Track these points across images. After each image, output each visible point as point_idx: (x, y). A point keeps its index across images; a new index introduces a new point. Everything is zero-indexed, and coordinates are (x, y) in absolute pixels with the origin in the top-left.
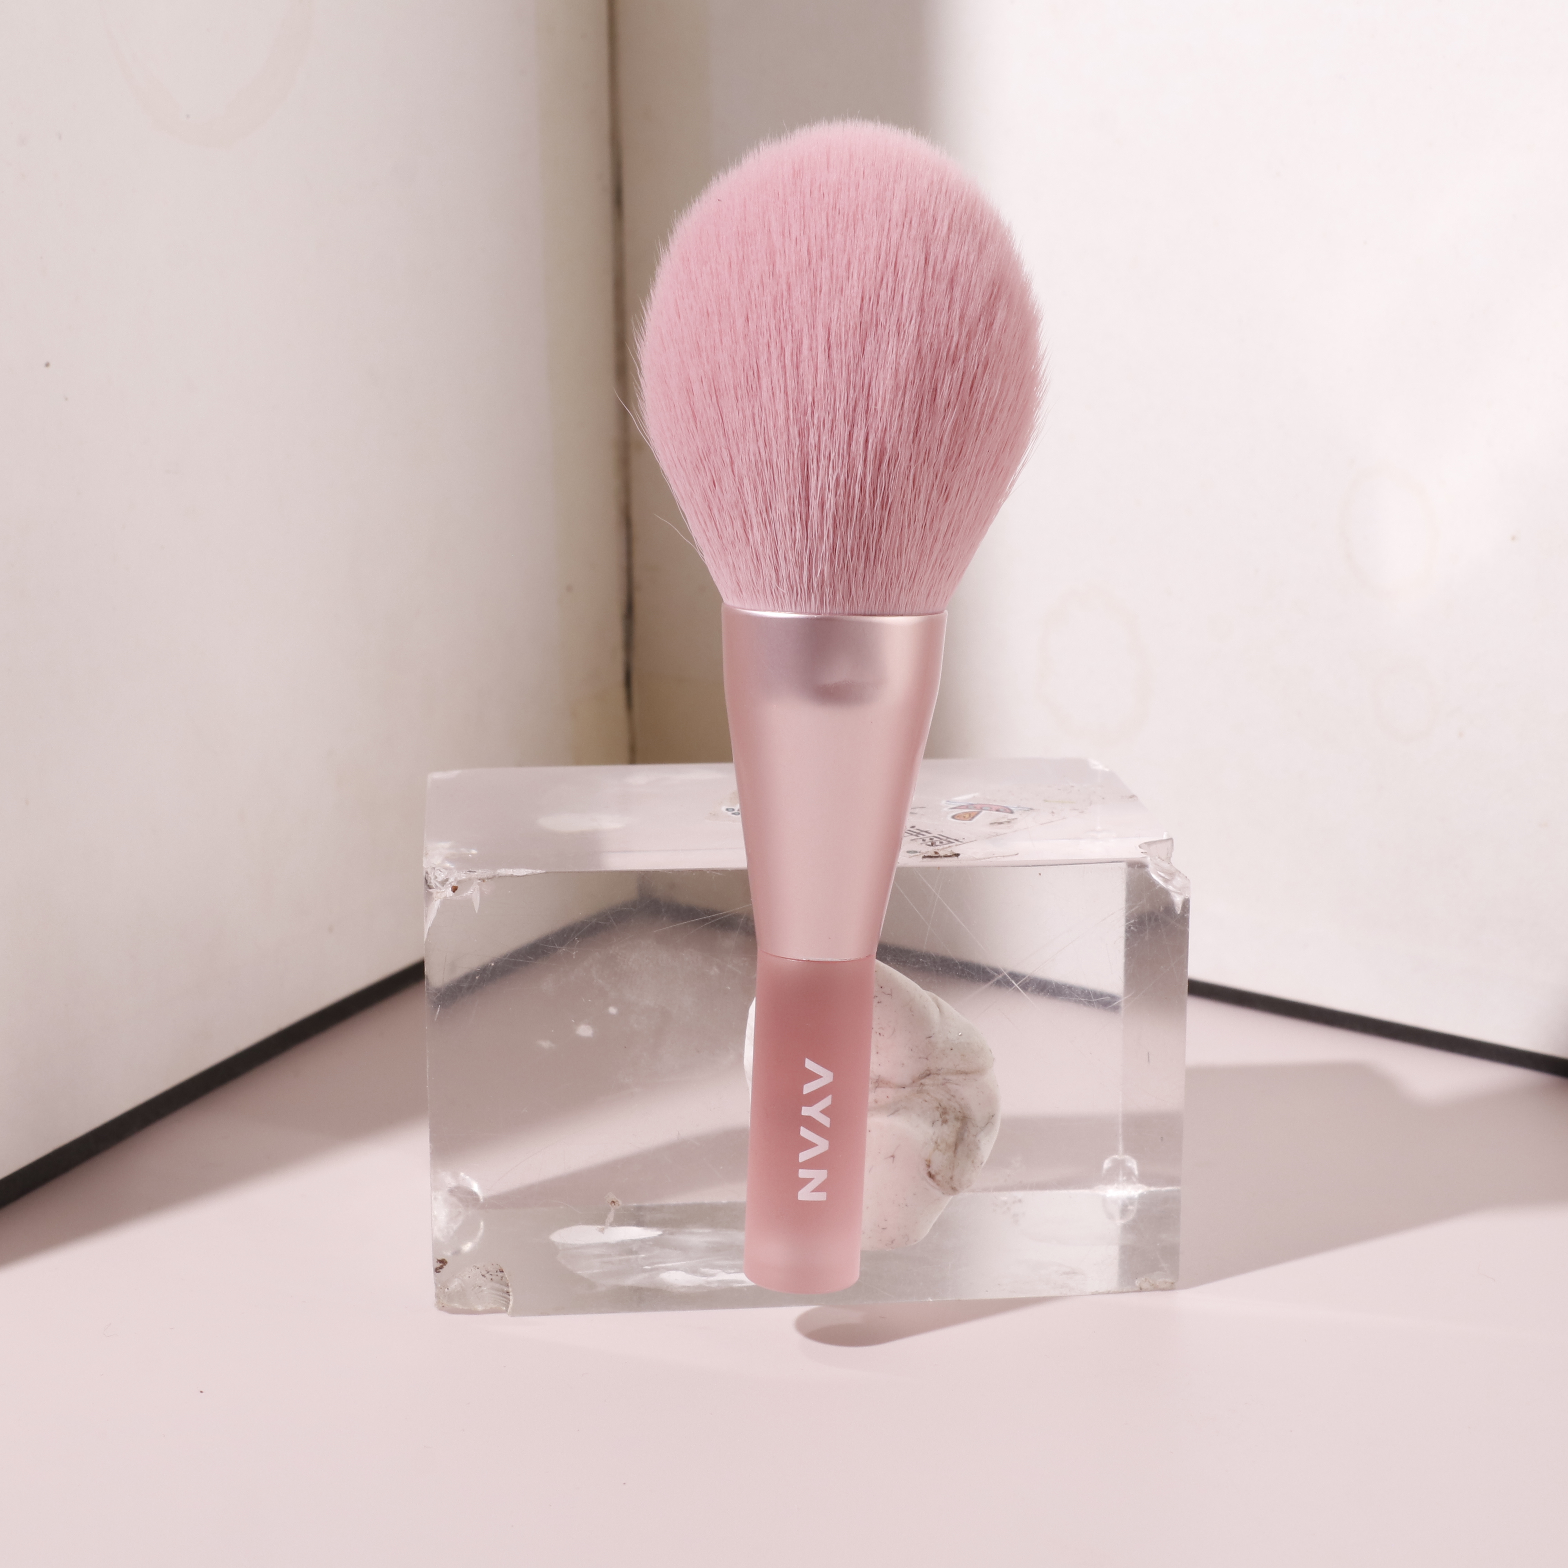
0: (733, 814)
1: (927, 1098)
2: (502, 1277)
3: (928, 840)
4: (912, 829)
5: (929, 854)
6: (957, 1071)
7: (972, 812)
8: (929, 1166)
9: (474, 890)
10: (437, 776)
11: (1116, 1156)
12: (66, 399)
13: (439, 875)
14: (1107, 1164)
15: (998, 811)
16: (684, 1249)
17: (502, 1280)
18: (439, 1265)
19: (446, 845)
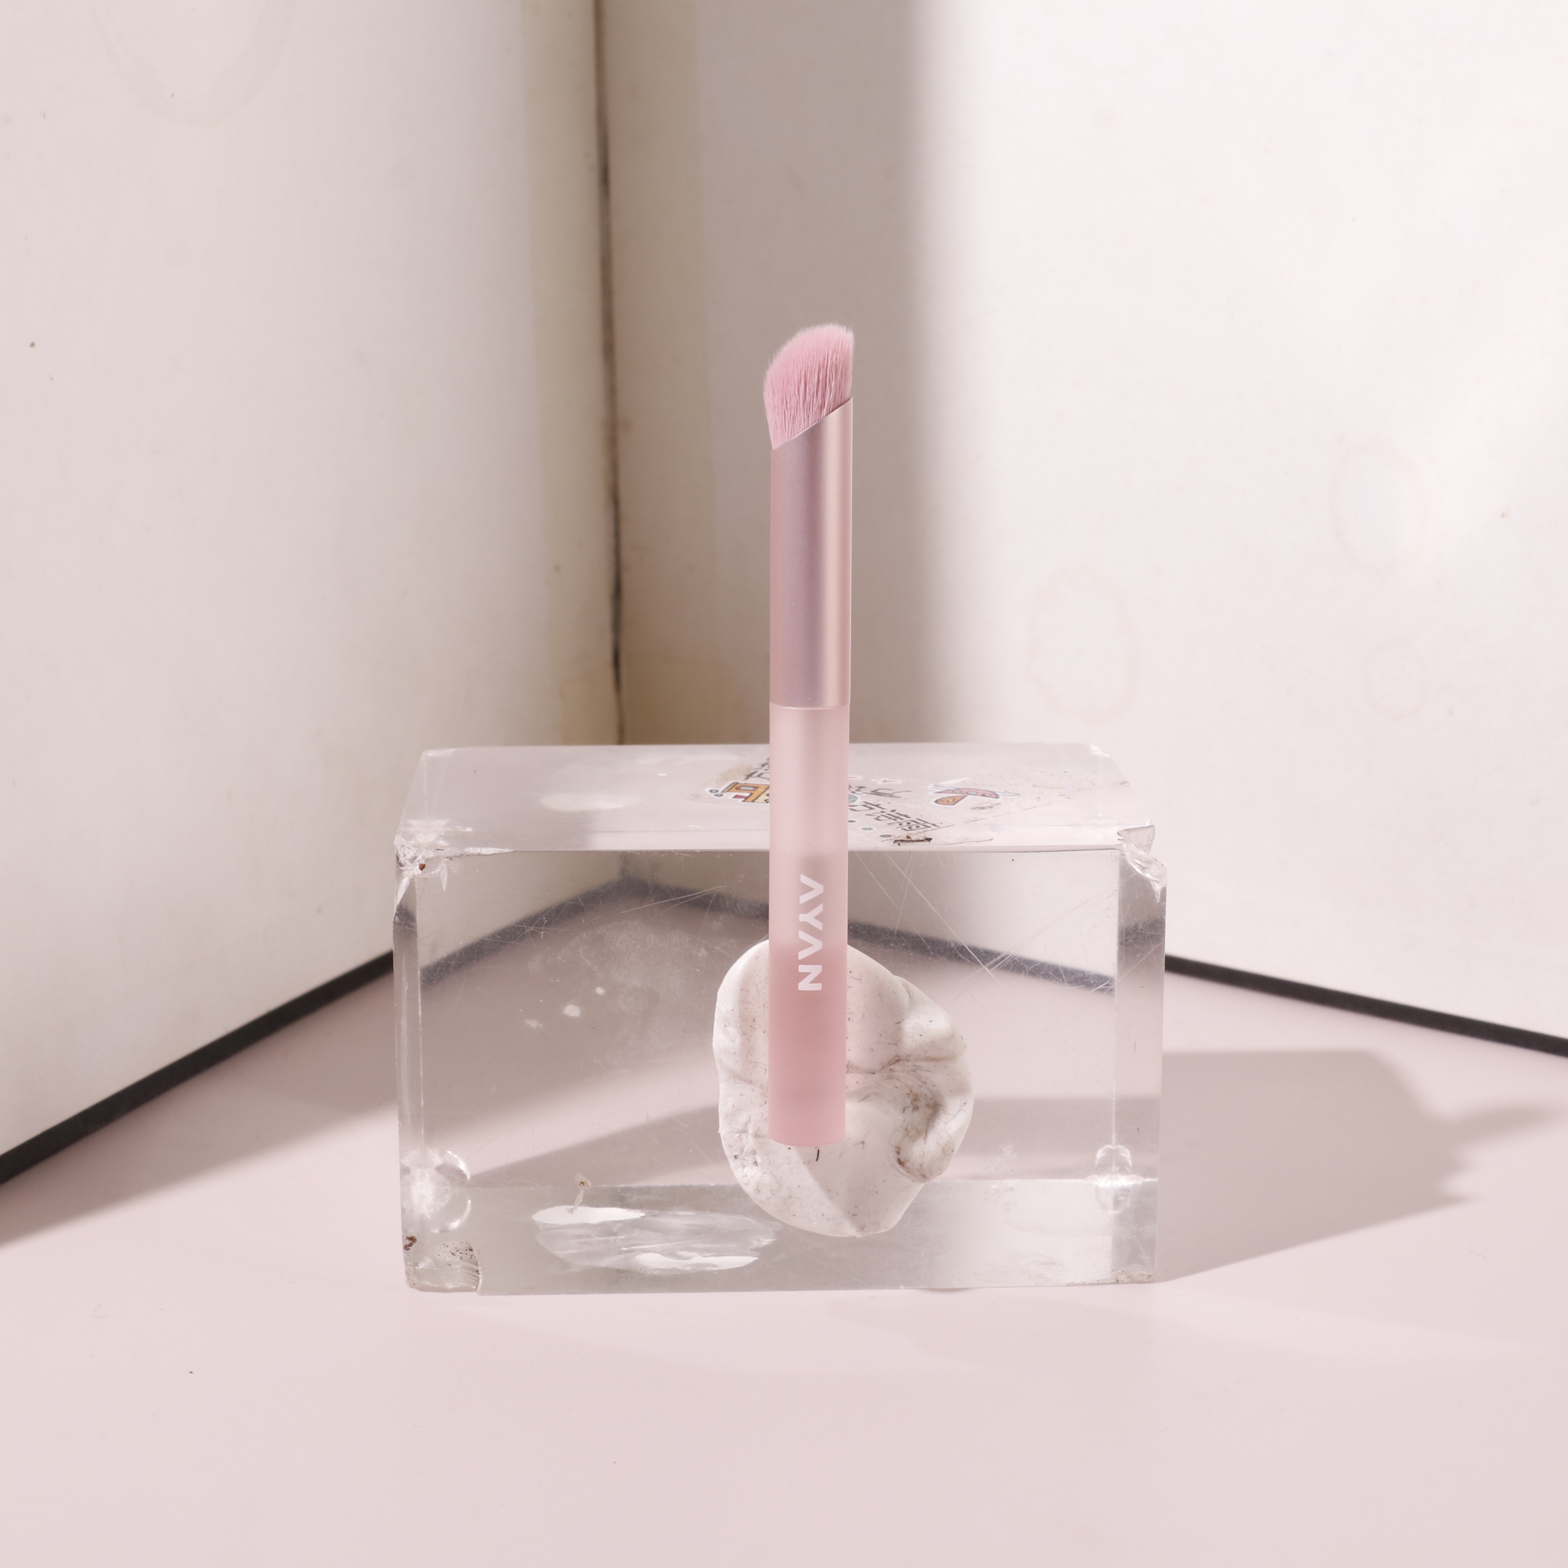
0: (716, 795)
1: (898, 1084)
2: (472, 1256)
3: (905, 824)
4: (891, 813)
5: (901, 839)
6: (927, 1058)
7: (957, 796)
8: (898, 1153)
9: (442, 868)
10: (431, 753)
11: (1109, 1146)
12: (52, 379)
13: (409, 852)
14: (1100, 1154)
15: (983, 795)
16: (665, 1232)
17: (471, 1258)
18: (408, 1242)
19: (443, 822)
